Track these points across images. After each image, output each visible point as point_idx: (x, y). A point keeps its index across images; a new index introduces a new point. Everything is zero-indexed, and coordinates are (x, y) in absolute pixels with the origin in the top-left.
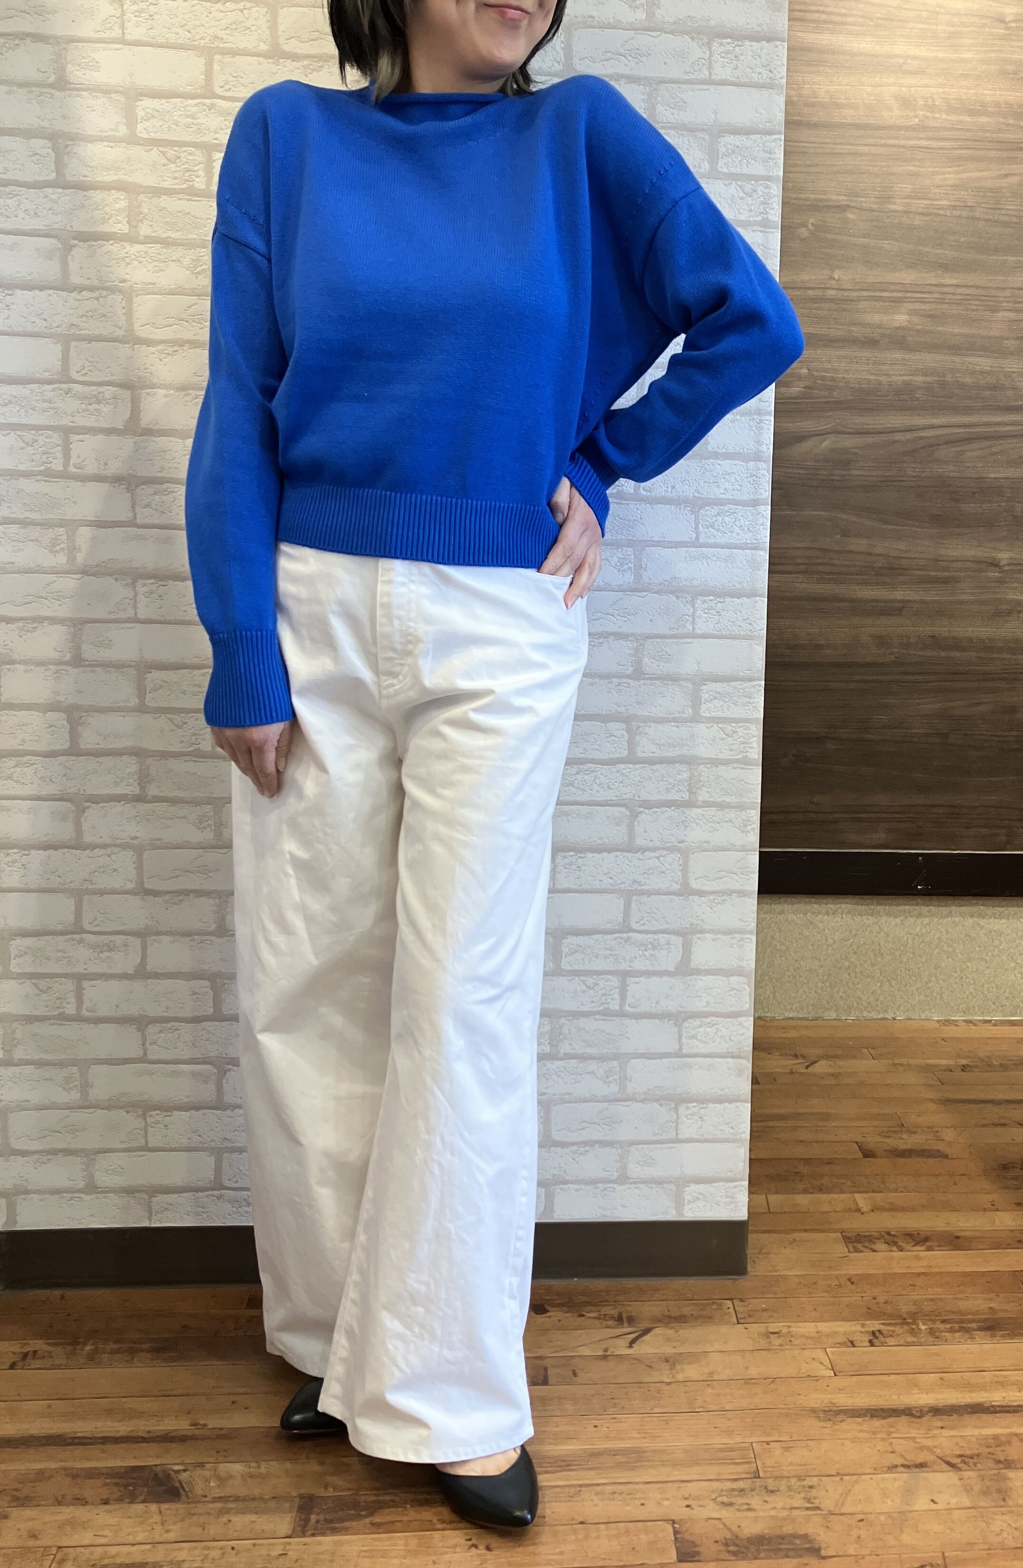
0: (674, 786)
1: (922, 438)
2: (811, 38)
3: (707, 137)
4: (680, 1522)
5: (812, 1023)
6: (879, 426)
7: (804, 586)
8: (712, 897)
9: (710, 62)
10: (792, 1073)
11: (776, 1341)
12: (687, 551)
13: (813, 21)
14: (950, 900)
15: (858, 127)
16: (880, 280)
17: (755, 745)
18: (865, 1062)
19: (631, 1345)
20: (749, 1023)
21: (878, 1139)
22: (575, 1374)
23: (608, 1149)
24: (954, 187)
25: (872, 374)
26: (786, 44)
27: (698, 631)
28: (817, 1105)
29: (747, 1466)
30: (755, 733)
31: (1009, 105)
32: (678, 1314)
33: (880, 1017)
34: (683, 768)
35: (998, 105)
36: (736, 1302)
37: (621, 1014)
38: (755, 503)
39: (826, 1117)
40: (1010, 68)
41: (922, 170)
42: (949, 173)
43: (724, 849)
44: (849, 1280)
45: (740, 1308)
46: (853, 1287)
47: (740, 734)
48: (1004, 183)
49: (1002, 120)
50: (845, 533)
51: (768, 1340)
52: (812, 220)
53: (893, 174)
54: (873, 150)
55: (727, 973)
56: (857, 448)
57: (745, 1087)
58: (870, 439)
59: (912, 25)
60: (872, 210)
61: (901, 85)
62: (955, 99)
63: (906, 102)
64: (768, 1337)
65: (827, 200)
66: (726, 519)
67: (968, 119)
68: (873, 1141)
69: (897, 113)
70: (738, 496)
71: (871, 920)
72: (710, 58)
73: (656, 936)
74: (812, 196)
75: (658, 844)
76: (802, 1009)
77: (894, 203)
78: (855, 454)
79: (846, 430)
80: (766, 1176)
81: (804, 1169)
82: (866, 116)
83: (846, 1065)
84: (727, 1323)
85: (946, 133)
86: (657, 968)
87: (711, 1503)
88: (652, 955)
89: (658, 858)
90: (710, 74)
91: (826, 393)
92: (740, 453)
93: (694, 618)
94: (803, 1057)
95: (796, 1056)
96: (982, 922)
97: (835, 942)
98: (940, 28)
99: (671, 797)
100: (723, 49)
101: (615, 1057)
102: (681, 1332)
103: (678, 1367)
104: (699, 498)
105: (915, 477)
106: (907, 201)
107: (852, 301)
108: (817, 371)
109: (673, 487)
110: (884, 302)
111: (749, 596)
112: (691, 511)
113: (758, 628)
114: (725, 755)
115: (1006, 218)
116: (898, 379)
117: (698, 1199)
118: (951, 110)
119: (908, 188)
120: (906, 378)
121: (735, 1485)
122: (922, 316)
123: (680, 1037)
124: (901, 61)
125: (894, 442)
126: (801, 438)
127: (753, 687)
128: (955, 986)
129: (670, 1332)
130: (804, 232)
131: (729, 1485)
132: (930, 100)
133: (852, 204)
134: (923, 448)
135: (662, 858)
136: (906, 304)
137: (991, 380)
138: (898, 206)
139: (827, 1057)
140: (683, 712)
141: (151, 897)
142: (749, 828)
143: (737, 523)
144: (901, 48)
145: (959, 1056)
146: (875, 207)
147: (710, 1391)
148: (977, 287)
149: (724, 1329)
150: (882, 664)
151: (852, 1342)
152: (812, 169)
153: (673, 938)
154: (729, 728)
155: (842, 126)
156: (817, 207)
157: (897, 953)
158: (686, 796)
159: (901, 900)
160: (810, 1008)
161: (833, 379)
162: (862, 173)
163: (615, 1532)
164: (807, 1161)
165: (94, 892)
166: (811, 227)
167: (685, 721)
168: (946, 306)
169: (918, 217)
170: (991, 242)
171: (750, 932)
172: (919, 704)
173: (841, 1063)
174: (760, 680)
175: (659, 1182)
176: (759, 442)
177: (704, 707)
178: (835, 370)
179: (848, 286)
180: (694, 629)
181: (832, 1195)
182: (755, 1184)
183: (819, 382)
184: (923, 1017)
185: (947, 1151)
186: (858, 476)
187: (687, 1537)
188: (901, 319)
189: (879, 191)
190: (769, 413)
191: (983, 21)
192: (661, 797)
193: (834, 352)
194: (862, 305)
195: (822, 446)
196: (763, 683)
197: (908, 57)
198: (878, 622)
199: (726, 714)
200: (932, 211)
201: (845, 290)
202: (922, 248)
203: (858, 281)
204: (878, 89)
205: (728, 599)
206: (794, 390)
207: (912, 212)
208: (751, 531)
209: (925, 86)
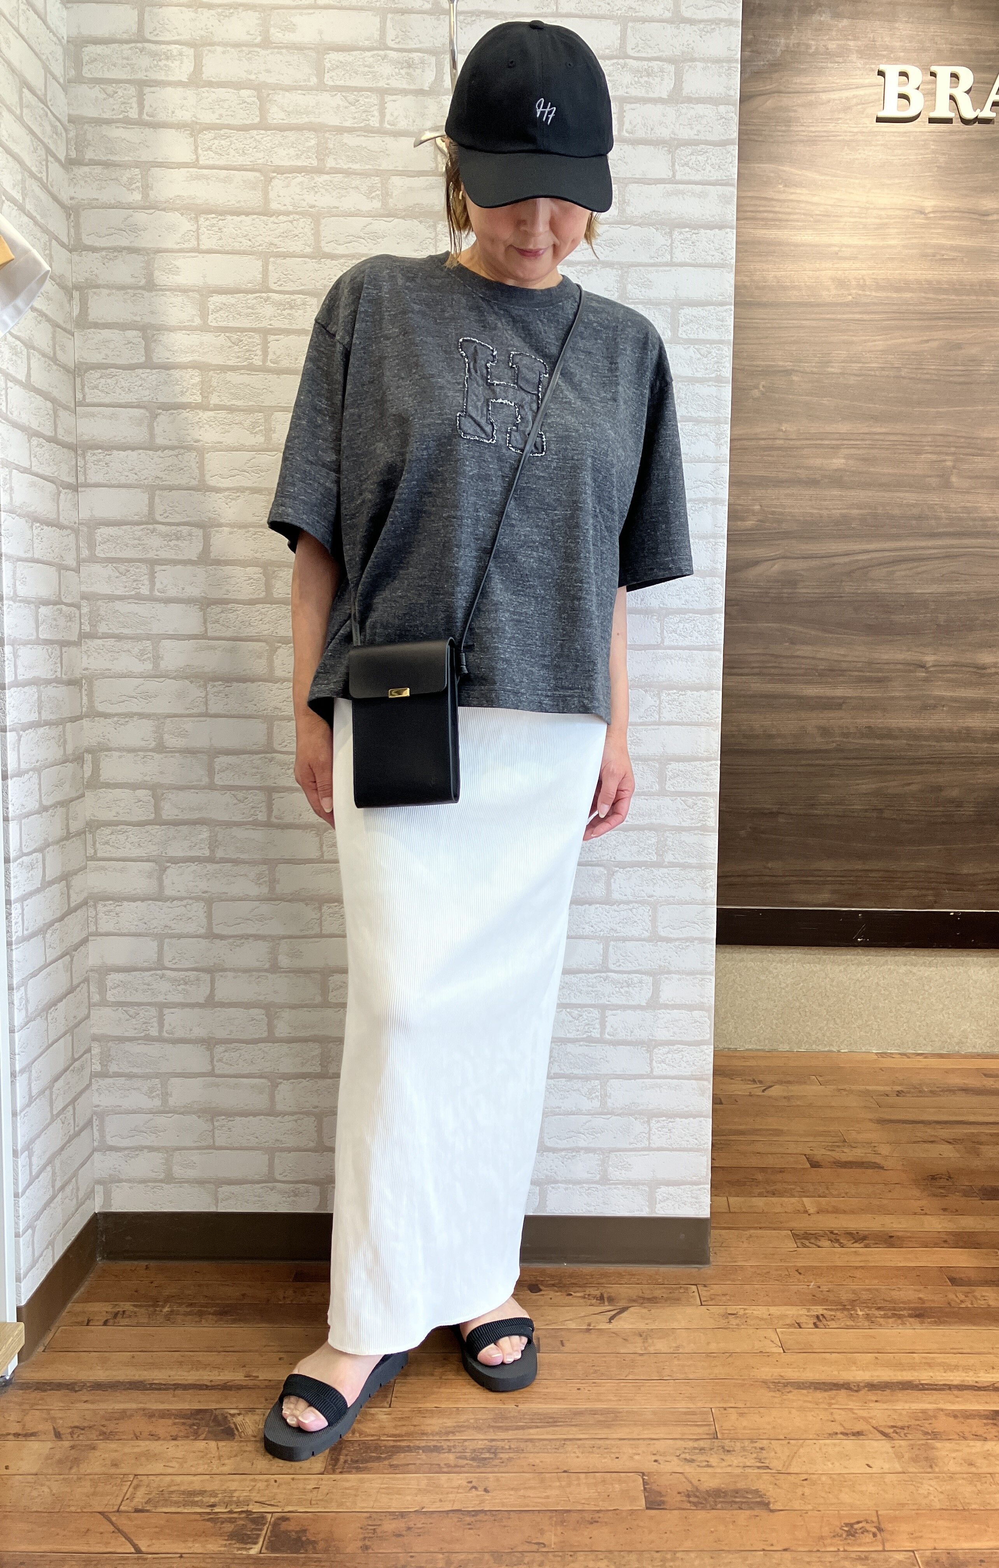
0: (644, 850)
1: (857, 561)
2: (761, 233)
3: (668, 309)
4: (649, 1474)
5: (768, 1054)
6: (821, 552)
7: (757, 686)
8: (677, 943)
9: (672, 248)
10: (750, 1095)
11: (734, 1321)
12: (654, 653)
14: (885, 951)
15: (802, 304)
16: (821, 430)
17: (714, 816)
18: (814, 1087)
19: (610, 1322)
20: (710, 1050)
21: (823, 1151)
22: (563, 1345)
23: (591, 1155)
24: (883, 352)
25: (815, 508)
26: (735, 231)
27: (663, 719)
28: (772, 1122)
29: (707, 1428)
30: (712, 805)
31: (929, 282)
32: (650, 1296)
33: (826, 1049)
34: (652, 834)
35: (918, 282)
36: (700, 1287)
37: (601, 1041)
38: (711, 612)
39: (779, 1132)
40: (930, 251)
41: (854, 338)
42: (879, 340)
43: (687, 903)
44: (797, 1270)
45: (704, 1293)
46: (801, 1277)
47: (701, 805)
48: (926, 346)
49: (923, 295)
50: (793, 642)
51: (727, 1320)
52: (763, 383)
53: (831, 343)
54: (813, 323)
55: (690, 1008)
56: (803, 570)
57: (706, 1104)
58: (814, 563)
59: (846, 219)
60: (812, 373)
61: (837, 269)
62: (882, 279)
63: (842, 283)
64: (727, 1318)
65: (776, 366)
66: (687, 625)
67: (895, 295)
68: (820, 1153)
69: (834, 292)
70: (696, 607)
71: (818, 967)
72: (672, 243)
73: (630, 976)
74: (762, 363)
75: (631, 898)
76: (760, 1042)
77: (832, 367)
78: (800, 575)
79: (792, 555)
80: (728, 1182)
81: (760, 1177)
82: (808, 296)
83: (795, 1090)
84: (693, 1305)
85: (875, 307)
86: (631, 1003)
87: (675, 1459)
88: (627, 992)
89: (631, 910)
90: (671, 258)
91: (774, 525)
93: (659, 709)
94: (761, 1082)
95: (754, 1081)
96: (915, 970)
97: (787, 985)
98: (868, 220)
99: (641, 859)
100: (682, 237)
101: (597, 1077)
102: (653, 1311)
103: (650, 1341)
104: (664, 609)
105: (852, 593)
106: (843, 364)
107: (797, 448)
108: (768, 507)
109: (642, 600)
110: (824, 448)
111: (706, 689)
112: (657, 619)
113: (715, 716)
114: (687, 823)
115: (928, 376)
117: (668, 1199)
118: (879, 288)
119: (843, 354)
121: (696, 1444)
122: (857, 459)
123: (651, 1061)
124: (837, 249)
125: (834, 565)
126: (756, 563)
127: (711, 765)
128: (891, 1024)
129: (644, 1311)
130: (756, 393)
131: (691, 1444)
132: (861, 281)
133: (796, 368)
134: (858, 569)
135: (634, 910)
136: (843, 450)
137: (915, 511)
138: (835, 369)
139: (780, 1082)
140: (652, 788)
141: (219, 940)
142: (708, 885)
143: (696, 629)
144: (837, 239)
145: (894, 1083)
146: (815, 370)
147: (676, 1362)
148: (903, 434)
149: (689, 1310)
150: (826, 751)
151: (798, 1324)
153: (644, 977)
154: (690, 800)
155: (787, 304)
156: (767, 372)
157: (841, 996)
158: (654, 858)
159: (844, 950)
160: (767, 1041)
161: (782, 514)
162: (805, 343)
163: (593, 1481)
164: (763, 1170)
165: (172, 936)
166: (762, 389)
167: (653, 794)
168: (876, 451)
169: (852, 378)
170: (915, 397)
171: (710, 973)
172: (858, 784)
173: (791, 1087)
174: (716, 760)
175: (635, 1184)
176: (714, 562)
177: (668, 783)
178: (783, 506)
179: (793, 436)
180: (660, 717)
181: (783, 1199)
182: (716, 1187)
183: (771, 516)
184: (864, 1050)
185: (882, 1162)
186: (803, 593)
187: (655, 1487)
188: (838, 462)
189: (819, 357)
190: (723, 537)
191: (906, 213)
192: (633, 859)
193: (784, 491)
194: (805, 452)
195: (773, 569)
196: (719, 762)
197: (842, 246)
198: (821, 715)
199: (688, 789)
200: (864, 372)
201: (791, 439)
202: (855, 403)
203: (802, 431)
204: (817, 273)
205: (689, 692)
206: (749, 523)
207: (846, 374)
208: (707, 635)
209: (858, 269)
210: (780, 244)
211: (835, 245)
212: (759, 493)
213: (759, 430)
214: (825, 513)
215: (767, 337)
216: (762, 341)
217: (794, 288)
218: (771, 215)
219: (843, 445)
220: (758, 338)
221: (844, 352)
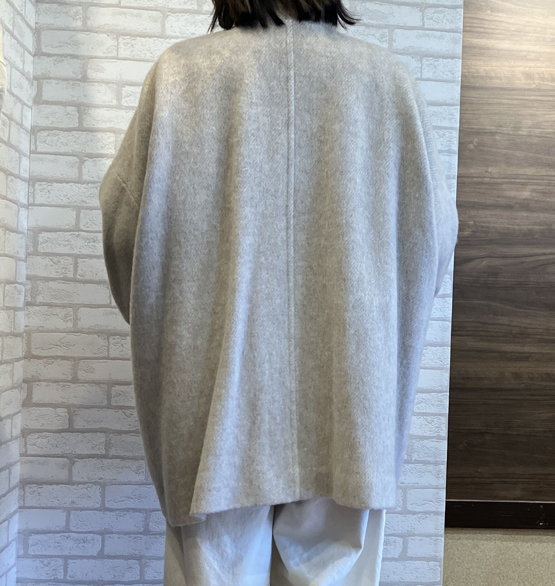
1: (539, 260)
2: (476, 41)
6: (514, 254)
7: (471, 343)
8: (419, 515)
9: (421, 69)
13: (477, 32)
15: (501, 89)
16: (514, 172)
17: (445, 429)
25: (510, 224)
26: (461, 59)
30: (444, 422)
41: (537, 112)
42: (553, 115)
47: (436, 422)
50: (495, 314)
52: (476, 140)
53: (521, 115)
56: (502, 265)
58: (509, 261)
59: (531, 34)
60: (509, 135)
61: (526, 67)
63: (528, 76)
65: (486, 129)
69: (523, 81)
71: (513, 544)
74: (476, 127)
77: (522, 131)
78: (500, 269)
79: (495, 255)
82: (506, 83)
85: (551, 93)
90: (421, 75)
91: (484, 235)
97: (491, 557)
98: (547, 36)
100: (428, 62)
105: (536, 282)
106: (530, 129)
107: (499, 184)
108: (479, 223)
110: (516, 185)
111: (440, 347)
113: (446, 363)
114: (428, 434)
116: (524, 228)
119: (530, 123)
120: (529, 227)
122: (539, 192)
124: (526, 53)
125: (522, 262)
126: (470, 260)
127: (443, 396)
130: (471, 146)
132: (542, 75)
133: (498, 131)
134: (539, 266)
136: (529, 186)
138: (524, 132)
141: (109, 512)
144: (525, 47)
146: (511, 132)
152: (476, 112)
154: (429, 419)
155: (493, 88)
156: (478, 133)
159: (530, 531)
161: (488, 227)
162: (504, 114)
165: (77, 509)
166: (475, 143)
168: (551, 187)
169: (535, 139)
174: (447, 392)
178: (489, 223)
179: (496, 176)
183: (480, 229)
186: (502, 281)
188: (526, 194)
189: (514, 124)
193: (489, 212)
194: (504, 186)
195: (482, 264)
196: (448, 394)
197: (529, 52)
198: (515, 365)
199: (427, 411)
200: (542, 135)
201: (494, 178)
202: (537, 155)
203: (502, 173)
204: (513, 69)
205: (429, 348)
206: (466, 233)
207: (532, 136)
208: (442, 311)
209: (539, 67)
210: (488, 49)
211: (523, 51)
212: (473, 213)
213: (472, 171)
214: (516, 227)
215: (479, 110)
217: (497, 78)
218: (482, 30)
219: (528, 182)
220: (473, 110)
221: (530, 121)
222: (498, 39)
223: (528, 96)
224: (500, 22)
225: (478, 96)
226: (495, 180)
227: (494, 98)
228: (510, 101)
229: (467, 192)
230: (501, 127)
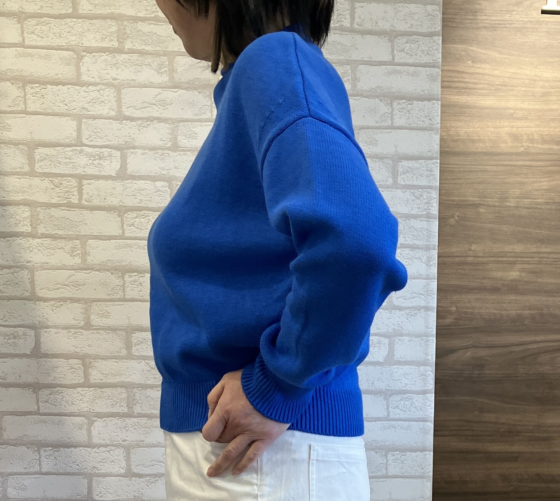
1: (529, 349)
2: (455, 98)
3: (391, 162)
7: (455, 444)
9: (392, 115)
12: (382, 424)
13: (456, 88)
15: (486, 154)
16: (501, 250)
24: (547, 190)
25: (497, 309)
26: (440, 102)
27: (389, 474)
38: (424, 392)
41: (526, 180)
42: (544, 182)
52: (457, 214)
53: (508, 183)
54: (495, 168)
58: (496, 351)
59: (518, 88)
60: (495, 206)
61: (512, 127)
62: (547, 135)
63: (516, 138)
65: (468, 201)
66: (407, 403)
67: (556, 147)
69: (510, 144)
70: (414, 388)
72: (392, 112)
74: (456, 198)
77: (510, 202)
78: (486, 360)
79: (481, 345)
82: (491, 147)
85: (541, 157)
90: (392, 123)
91: (468, 322)
92: (414, 361)
93: (387, 466)
100: (400, 106)
104: (389, 390)
106: (517, 200)
107: (483, 263)
108: (462, 308)
109: (373, 383)
110: (504, 264)
111: (421, 452)
112: (384, 398)
113: (428, 471)
116: (513, 313)
118: (544, 142)
119: (518, 192)
120: (518, 312)
122: (529, 272)
124: (512, 111)
125: (512, 352)
126: (453, 351)
130: (452, 221)
132: (531, 136)
133: (482, 203)
136: (518, 265)
138: (511, 203)
143: (413, 405)
144: (512, 103)
146: (497, 204)
155: (475, 153)
156: (460, 205)
161: (472, 313)
162: (488, 183)
166: (457, 218)
168: (543, 266)
169: (525, 210)
176: (427, 354)
178: (474, 308)
179: (480, 255)
180: (387, 472)
183: (464, 315)
188: (514, 275)
189: (499, 194)
190: (433, 336)
193: (473, 296)
194: (490, 266)
195: (467, 355)
197: (516, 109)
198: (503, 466)
200: (532, 206)
201: (479, 257)
202: (527, 229)
203: (487, 251)
204: (498, 129)
205: (408, 453)
206: (448, 321)
207: (520, 207)
208: (422, 410)
209: (528, 127)
211: (510, 108)
212: (456, 297)
213: (455, 249)
214: (504, 313)
215: (460, 179)
216: (457, 181)
217: (480, 141)
219: (518, 261)
220: (453, 179)
221: (519, 191)
222: (480, 95)
223: (515, 161)
224: (483, 74)
225: (459, 163)
226: (479, 259)
227: (477, 165)
228: (495, 167)
229: (448, 274)
230: (486, 197)
